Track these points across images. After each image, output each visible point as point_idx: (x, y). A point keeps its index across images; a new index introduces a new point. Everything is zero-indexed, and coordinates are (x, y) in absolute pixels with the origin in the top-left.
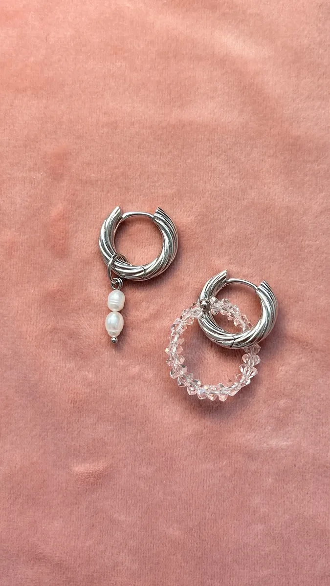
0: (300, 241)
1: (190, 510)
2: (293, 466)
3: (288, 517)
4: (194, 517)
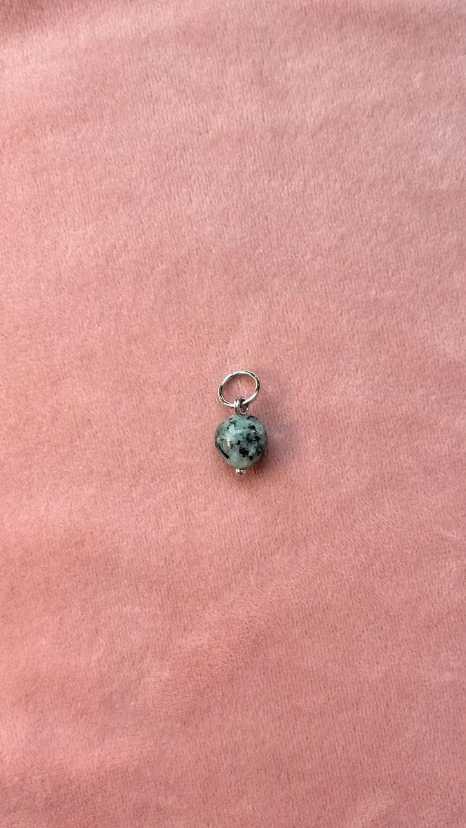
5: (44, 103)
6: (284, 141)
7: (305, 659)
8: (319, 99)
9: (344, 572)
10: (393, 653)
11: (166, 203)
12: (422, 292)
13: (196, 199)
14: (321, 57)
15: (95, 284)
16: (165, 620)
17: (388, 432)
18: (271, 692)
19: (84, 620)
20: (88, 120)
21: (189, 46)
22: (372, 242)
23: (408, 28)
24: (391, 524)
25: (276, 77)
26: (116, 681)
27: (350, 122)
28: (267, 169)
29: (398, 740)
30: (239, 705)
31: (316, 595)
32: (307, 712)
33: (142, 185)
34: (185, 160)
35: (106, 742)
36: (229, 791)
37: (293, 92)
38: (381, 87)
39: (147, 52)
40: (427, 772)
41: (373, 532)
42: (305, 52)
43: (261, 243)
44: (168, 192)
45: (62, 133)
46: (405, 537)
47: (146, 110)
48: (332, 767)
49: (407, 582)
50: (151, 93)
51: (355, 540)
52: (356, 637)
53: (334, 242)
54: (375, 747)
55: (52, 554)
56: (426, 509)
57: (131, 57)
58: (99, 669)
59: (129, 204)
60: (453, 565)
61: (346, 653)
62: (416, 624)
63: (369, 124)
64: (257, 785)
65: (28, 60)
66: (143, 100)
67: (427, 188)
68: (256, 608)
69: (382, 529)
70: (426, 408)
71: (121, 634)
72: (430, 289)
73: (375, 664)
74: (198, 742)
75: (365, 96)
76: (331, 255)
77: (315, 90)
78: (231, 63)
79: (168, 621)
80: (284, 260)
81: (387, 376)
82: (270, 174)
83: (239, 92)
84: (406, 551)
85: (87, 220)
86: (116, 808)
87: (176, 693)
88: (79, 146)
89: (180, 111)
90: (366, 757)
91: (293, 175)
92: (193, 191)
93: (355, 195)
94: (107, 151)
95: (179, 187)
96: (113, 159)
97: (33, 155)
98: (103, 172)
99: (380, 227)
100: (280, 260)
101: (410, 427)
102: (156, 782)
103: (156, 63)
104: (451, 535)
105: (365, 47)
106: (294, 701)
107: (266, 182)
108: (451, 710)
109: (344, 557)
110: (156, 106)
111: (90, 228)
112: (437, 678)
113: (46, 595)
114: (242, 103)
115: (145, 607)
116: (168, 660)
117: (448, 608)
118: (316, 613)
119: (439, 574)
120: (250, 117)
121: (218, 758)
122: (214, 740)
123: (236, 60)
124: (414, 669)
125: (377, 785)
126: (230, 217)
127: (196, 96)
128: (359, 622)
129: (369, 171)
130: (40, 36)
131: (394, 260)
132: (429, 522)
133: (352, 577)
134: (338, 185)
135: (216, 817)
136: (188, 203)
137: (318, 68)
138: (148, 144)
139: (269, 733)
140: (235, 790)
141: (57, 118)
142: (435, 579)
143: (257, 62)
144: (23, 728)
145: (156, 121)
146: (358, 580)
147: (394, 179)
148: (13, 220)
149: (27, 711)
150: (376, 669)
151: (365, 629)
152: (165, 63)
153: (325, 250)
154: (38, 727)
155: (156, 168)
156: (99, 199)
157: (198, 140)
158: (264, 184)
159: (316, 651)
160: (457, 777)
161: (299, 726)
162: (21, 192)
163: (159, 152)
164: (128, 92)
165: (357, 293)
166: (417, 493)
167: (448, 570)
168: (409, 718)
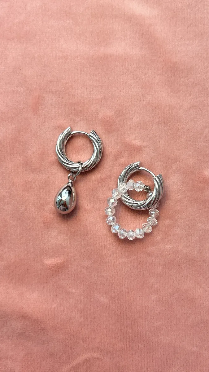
0: (178, 125)
1: (113, 286)
2: (174, 259)
3: (171, 290)
4: (115, 290)
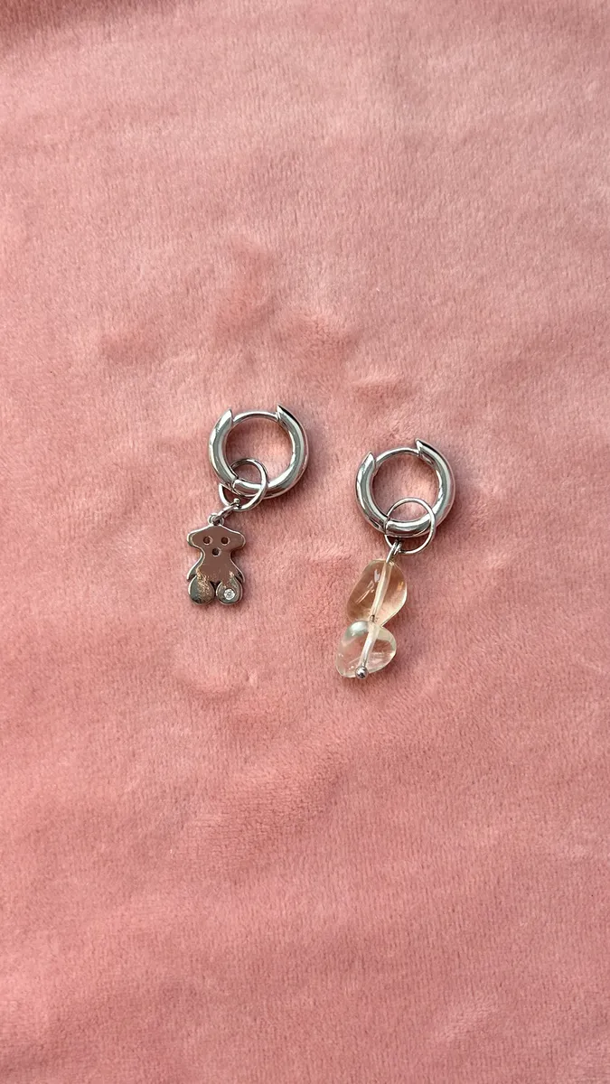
5: (124, 91)
6: (419, 155)
7: (396, 813)
8: (465, 106)
9: (454, 704)
10: (509, 814)
11: (266, 221)
12: (577, 355)
13: (303, 220)
14: (471, 56)
15: (170, 317)
16: (222, 747)
17: (522, 529)
18: (349, 852)
19: (119, 739)
20: (178, 114)
21: (309, 32)
22: (520, 287)
23: (583, 26)
24: (518, 647)
25: (413, 76)
26: (153, 822)
27: (501, 138)
28: (394, 188)
29: (509, 929)
30: (307, 866)
31: (416, 731)
32: (393, 882)
33: (238, 197)
34: (293, 169)
35: (132, 900)
36: (285, 978)
37: (433, 95)
38: (543, 97)
39: (256, 35)
40: (544, 975)
41: (494, 656)
42: (452, 49)
43: (379, 278)
44: (269, 208)
45: (144, 129)
46: (535, 666)
47: (250, 104)
48: (420, 958)
49: (534, 723)
50: (257, 85)
51: (470, 664)
52: (464, 789)
53: (471, 284)
54: (478, 935)
55: (88, 652)
56: (564, 632)
57: (235, 40)
58: (132, 804)
59: (220, 222)
60: (596, 706)
61: (449, 810)
62: (541, 778)
63: (525, 141)
64: (321, 973)
65: (110, 39)
66: (247, 94)
67: (593, 226)
68: (338, 741)
69: (506, 653)
70: (573, 503)
71: (164, 761)
72: (588, 351)
73: (485, 826)
74: (250, 910)
75: (523, 108)
76: (465, 300)
77: (461, 95)
78: (358, 55)
79: (225, 749)
80: (406, 302)
81: (524, 458)
82: (397, 194)
83: (366, 90)
84: (537, 684)
85: (166, 237)
86: (138, 988)
87: (227, 843)
88: (163, 145)
89: (291, 110)
90: (466, 948)
91: (426, 197)
92: (300, 209)
93: (501, 228)
94: (197, 153)
95: (283, 204)
96: (203, 164)
97: (106, 153)
98: (191, 178)
99: (531, 270)
100: (401, 303)
101: (551, 525)
102: (191, 956)
103: (267, 50)
104: (594, 667)
105: (527, 46)
106: (378, 866)
107: (391, 204)
108: (581, 894)
109: (455, 685)
110: (262, 102)
111: (169, 247)
112: (566, 851)
113: (75, 703)
114: (369, 104)
115: (198, 729)
116: (220, 800)
117: (585, 761)
118: (414, 754)
119: (575, 716)
120: (377, 122)
121: (274, 934)
122: (271, 908)
123: (366, 51)
124: (536, 837)
125: (477, 986)
126: (343, 244)
127: (312, 93)
128: (469, 771)
129: (522, 198)
130: (126, 9)
131: (547, 312)
132: (566, 648)
133: (464, 711)
134: (481, 214)
135: (265, 1009)
136: (292, 224)
137: (466, 68)
138: (248, 147)
139: (343, 905)
140: (293, 978)
141: (139, 110)
142: (571, 722)
143: (392, 55)
144: (30, 873)
145: (261, 121)
146: (471, 716)
147: (552, 211)
148: (75, 230)
149: (35, 851)
150: (486, 834)
151: (476, 780)
152: (278, 51)
153: (459, 293)
154: (48, 874)
155: (256, 177)
156: (184, 212)
157: (310, 145)
158: (388, 206)
159: (410, 803)
160: (583, 984)
161: (381, 900)
162: (88, 197)
163: (261, 157)
164: (229, 83)
165: (495, 351)
166: (554, 610)
167: (588, 713)
168: (525, 901)
